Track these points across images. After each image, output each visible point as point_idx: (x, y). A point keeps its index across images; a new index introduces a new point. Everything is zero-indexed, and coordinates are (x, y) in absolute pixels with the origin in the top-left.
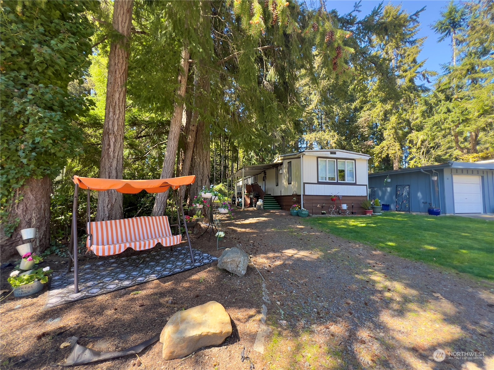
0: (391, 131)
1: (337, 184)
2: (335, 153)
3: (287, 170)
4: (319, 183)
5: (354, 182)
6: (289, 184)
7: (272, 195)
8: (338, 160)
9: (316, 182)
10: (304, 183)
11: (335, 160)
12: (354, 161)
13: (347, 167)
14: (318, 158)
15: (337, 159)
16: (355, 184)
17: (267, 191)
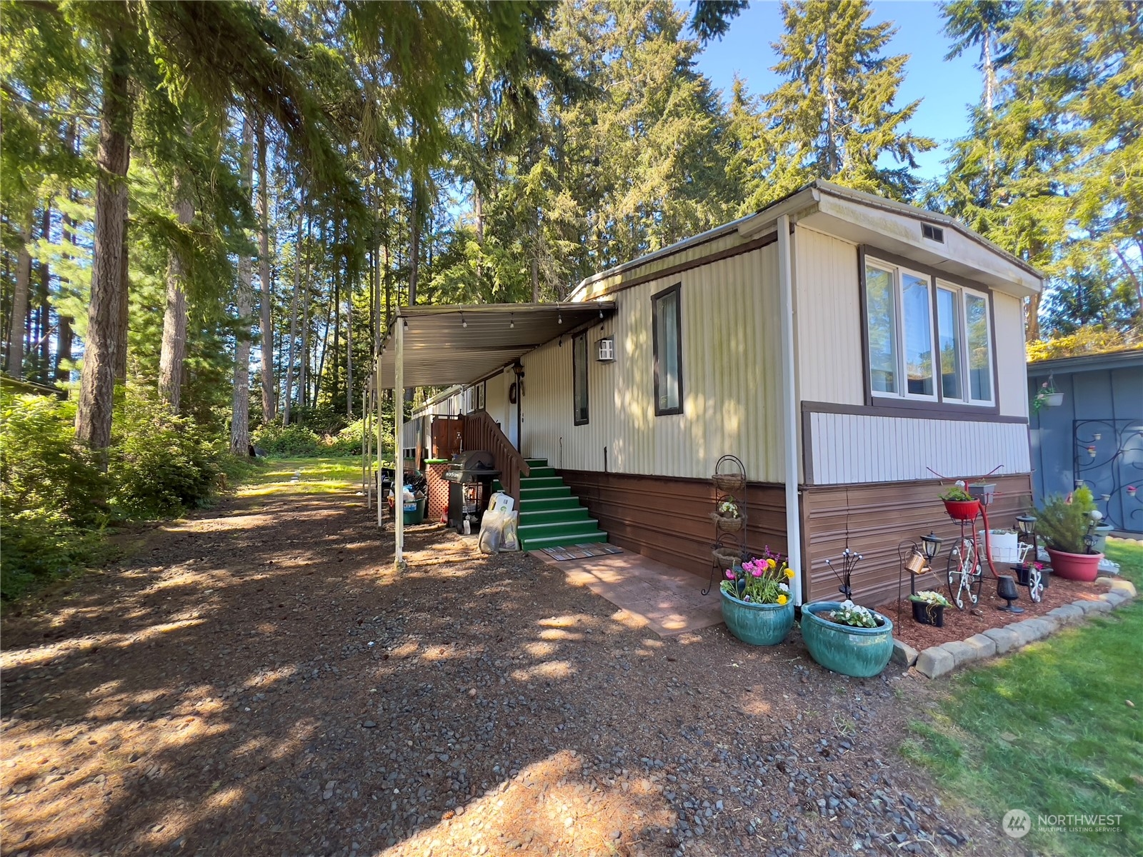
1: (942, 411)
2: (939, 236)
3: (645, 337)
5: (993, 404)
6: (659, 413)
7: (554, 464)
8: (937, 283)
9: (860, 401)
10: (807, 409)
11: (929, 280)
12: (987, 297)
14: (861, 250)
15: (934, 272)
16: (995, 415)
17: (529, 446)
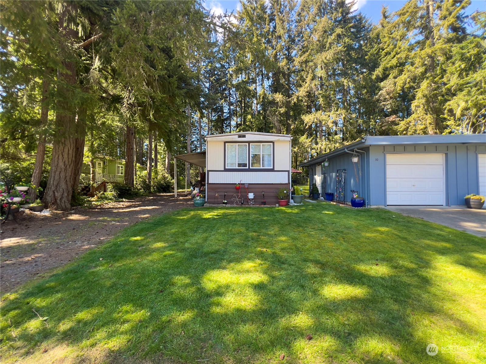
0: (420, 100)
1: (249, 170)
2: (244, 136)
4: (226, 170)
5: (272, 168)
8: (251, 144)
9: (223, 169)
10: (208, 171)
11: (247, 144)
12: (272, 144)
13: (263, 151)
14: (225, 143)
15: (249, 142)
16: (272, 170)
